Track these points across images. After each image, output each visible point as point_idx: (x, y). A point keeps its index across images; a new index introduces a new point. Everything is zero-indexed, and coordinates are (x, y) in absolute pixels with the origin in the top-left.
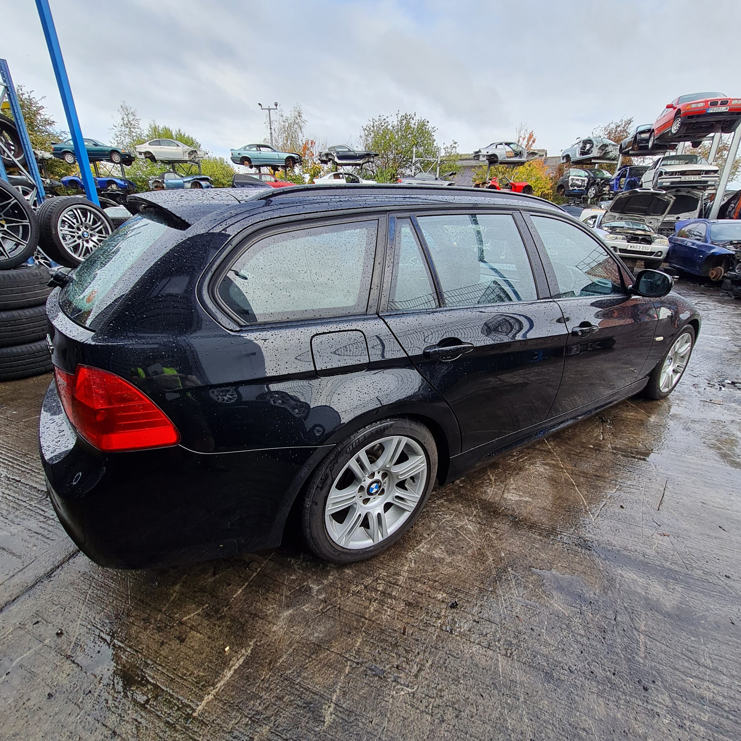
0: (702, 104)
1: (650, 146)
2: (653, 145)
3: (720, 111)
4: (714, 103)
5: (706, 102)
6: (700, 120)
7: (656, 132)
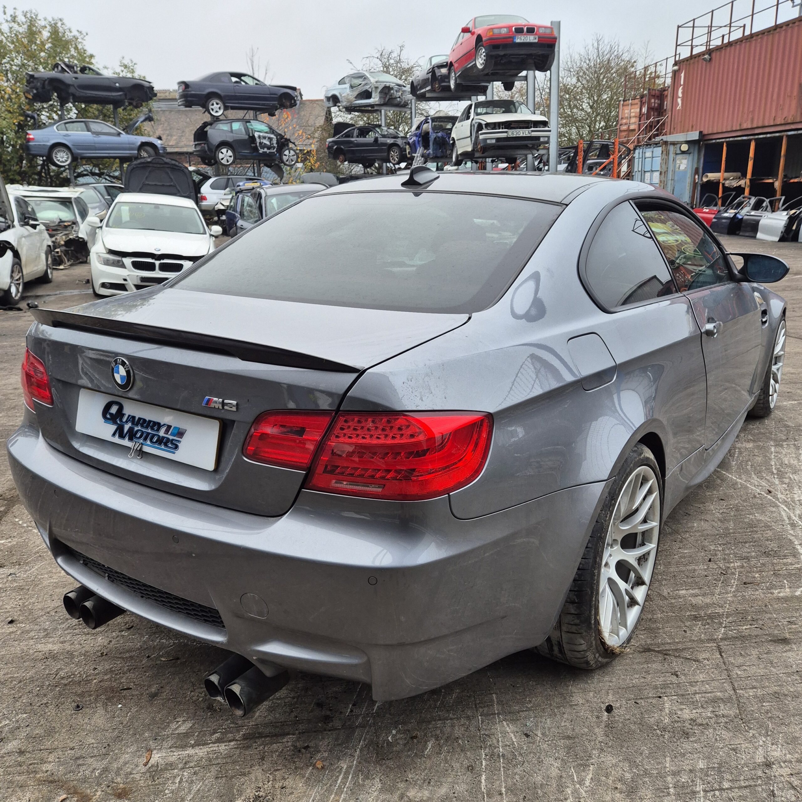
0: (505, 29)
1: (452, 87)
2: (457, 85)
3: (528, 41)
4: (519, 30)
5: (510, 28)
6: (509, 52)
7: (456, 65)
